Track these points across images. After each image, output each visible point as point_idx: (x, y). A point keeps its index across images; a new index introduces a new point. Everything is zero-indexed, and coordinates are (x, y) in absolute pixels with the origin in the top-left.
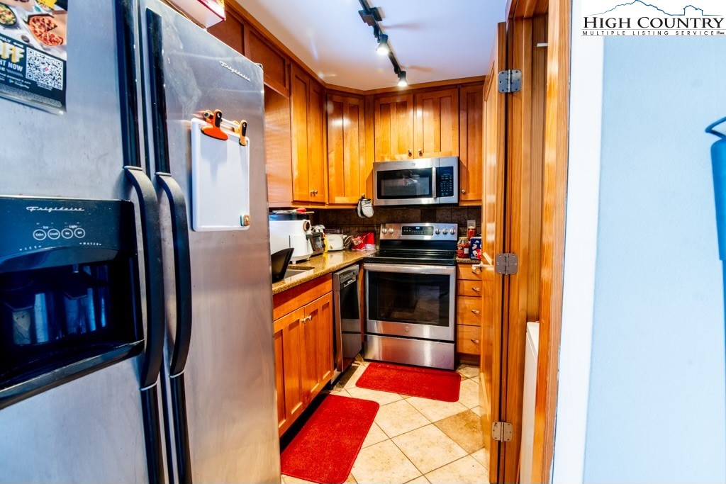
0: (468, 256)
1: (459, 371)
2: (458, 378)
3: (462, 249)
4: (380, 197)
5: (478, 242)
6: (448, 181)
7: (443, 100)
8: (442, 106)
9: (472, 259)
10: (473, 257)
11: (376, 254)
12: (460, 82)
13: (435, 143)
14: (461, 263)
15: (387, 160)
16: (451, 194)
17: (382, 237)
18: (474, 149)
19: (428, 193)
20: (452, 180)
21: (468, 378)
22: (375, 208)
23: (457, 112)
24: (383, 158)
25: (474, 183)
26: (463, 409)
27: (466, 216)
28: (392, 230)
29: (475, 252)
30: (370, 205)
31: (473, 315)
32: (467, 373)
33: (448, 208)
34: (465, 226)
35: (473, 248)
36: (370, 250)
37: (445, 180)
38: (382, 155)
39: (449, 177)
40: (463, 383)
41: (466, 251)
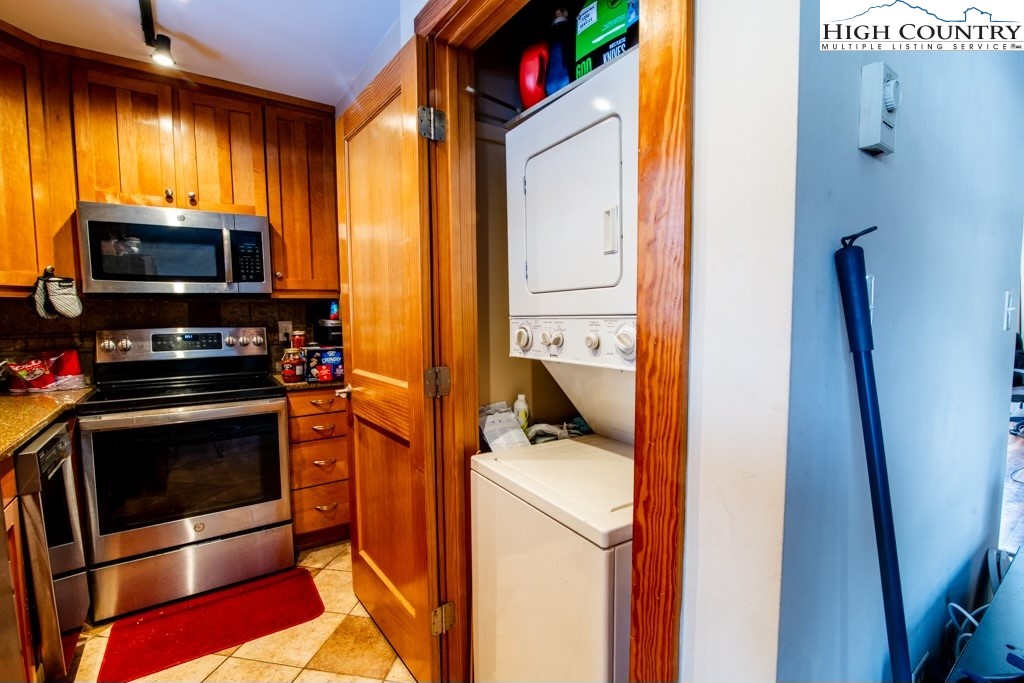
0: (301, 378)
1: (302, 564)
2: (306, 577)
3: (293, 368)
4: (99, 274)
5: (318, 354)
6: (253, 255)
7: (234, 117)
8: (232, 126)
9: (310, 383)
10: (311, 380)
11: (90, 397)
12: (264, 96)
13: (222, 186)
14: (293, 390)
15: (110, 200)
16: (259, 278)
17: (101, 359)
18: (293, 209)
19: (214, 273)
20: (261, 254)
21: (320, 569)
22: (85, 298)
23: (262, 143)
24: (100, 195)
25: (295, 263)
26: (339, 620)
27: (275, 314)
28: (129, 343)
29: (315, 371)
30: (73, 290)
31: (317, 468)
32: (315, 562)
33: (243, 301)
34: (276, 331)
35: (312, 365)
36: (71, 388)
37: (246, 254)
38: (96, 188)
39: (254, 249)
40: (318, 580)
41: (299, 370)
